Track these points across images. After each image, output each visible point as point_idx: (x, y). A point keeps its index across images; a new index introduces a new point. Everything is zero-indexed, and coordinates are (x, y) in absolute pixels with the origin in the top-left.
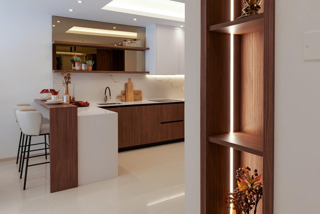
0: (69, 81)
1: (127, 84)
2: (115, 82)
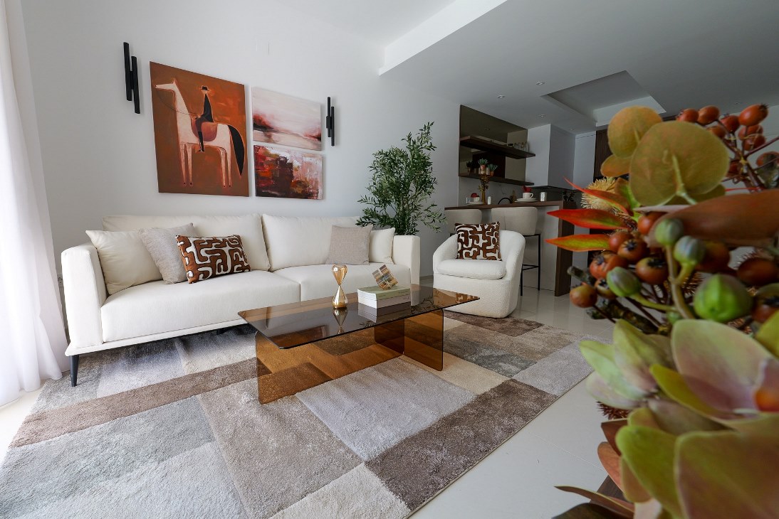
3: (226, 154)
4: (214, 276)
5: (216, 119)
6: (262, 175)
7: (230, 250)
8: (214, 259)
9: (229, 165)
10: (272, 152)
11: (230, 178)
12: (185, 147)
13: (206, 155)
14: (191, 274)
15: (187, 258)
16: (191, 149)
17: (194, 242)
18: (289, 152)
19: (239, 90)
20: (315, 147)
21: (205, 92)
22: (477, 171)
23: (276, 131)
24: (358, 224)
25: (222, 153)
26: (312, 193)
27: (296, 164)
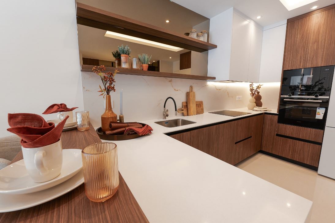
0: (112, 86)
1: (189, 92)
2: (175, 90)
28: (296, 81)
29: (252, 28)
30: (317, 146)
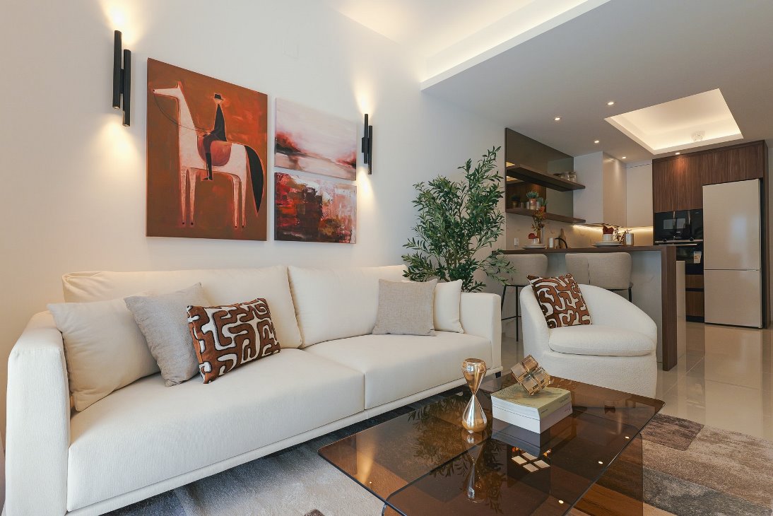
3: (240, 183)
4: (239, 366)
5: (230, 136)
6: (285, 211)
7: (258, 323)
8: (239, 340)
9: (244, 198)
10: (299, 181)
11: (243, 216)
12: (188, 171)
13: (214, 184)
14: (207, 367)
15: (202, 342)
16: (195, 176)
17: (214, 315)
18: (318, 182)
19: (260, 100)
20: (349, 176)
21: (218, 101)
22: (525, 207)
23: (304, 155)
24: (405, 276)
25: (235, 181)
26: (346, 235)
27: (326, 197)
28: (668, 225)
29: (617, 166)
30: (700, 293)
